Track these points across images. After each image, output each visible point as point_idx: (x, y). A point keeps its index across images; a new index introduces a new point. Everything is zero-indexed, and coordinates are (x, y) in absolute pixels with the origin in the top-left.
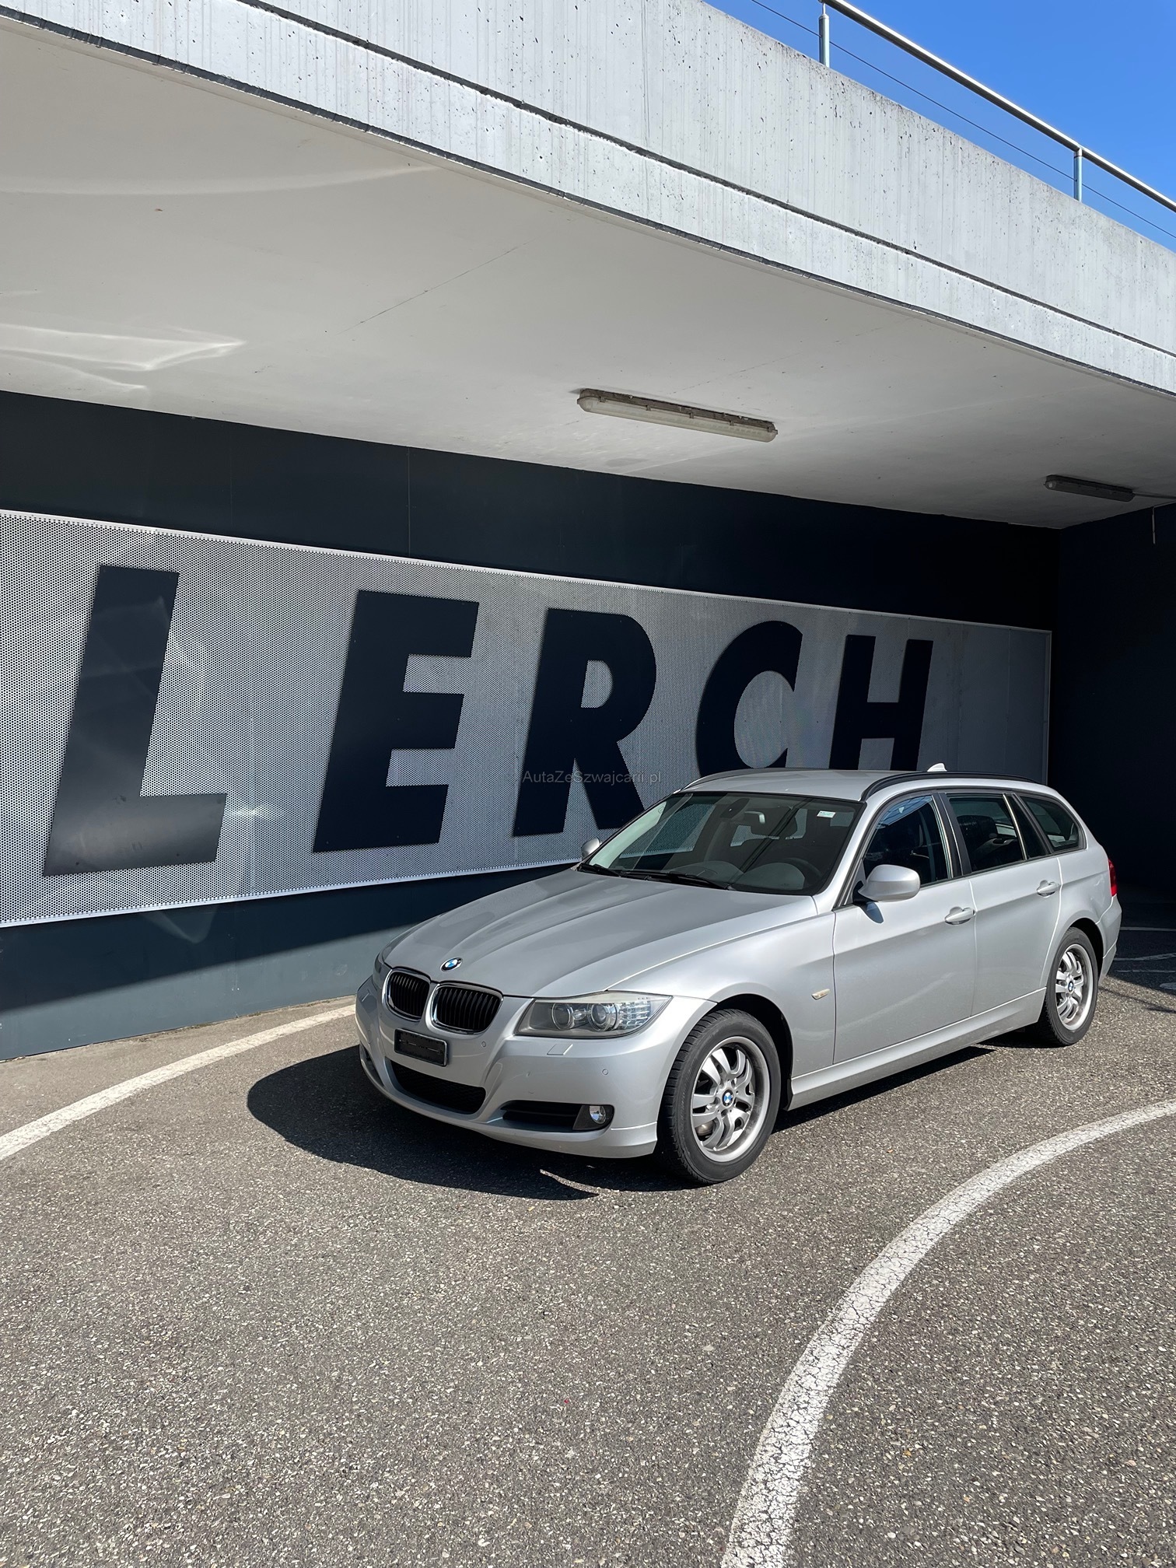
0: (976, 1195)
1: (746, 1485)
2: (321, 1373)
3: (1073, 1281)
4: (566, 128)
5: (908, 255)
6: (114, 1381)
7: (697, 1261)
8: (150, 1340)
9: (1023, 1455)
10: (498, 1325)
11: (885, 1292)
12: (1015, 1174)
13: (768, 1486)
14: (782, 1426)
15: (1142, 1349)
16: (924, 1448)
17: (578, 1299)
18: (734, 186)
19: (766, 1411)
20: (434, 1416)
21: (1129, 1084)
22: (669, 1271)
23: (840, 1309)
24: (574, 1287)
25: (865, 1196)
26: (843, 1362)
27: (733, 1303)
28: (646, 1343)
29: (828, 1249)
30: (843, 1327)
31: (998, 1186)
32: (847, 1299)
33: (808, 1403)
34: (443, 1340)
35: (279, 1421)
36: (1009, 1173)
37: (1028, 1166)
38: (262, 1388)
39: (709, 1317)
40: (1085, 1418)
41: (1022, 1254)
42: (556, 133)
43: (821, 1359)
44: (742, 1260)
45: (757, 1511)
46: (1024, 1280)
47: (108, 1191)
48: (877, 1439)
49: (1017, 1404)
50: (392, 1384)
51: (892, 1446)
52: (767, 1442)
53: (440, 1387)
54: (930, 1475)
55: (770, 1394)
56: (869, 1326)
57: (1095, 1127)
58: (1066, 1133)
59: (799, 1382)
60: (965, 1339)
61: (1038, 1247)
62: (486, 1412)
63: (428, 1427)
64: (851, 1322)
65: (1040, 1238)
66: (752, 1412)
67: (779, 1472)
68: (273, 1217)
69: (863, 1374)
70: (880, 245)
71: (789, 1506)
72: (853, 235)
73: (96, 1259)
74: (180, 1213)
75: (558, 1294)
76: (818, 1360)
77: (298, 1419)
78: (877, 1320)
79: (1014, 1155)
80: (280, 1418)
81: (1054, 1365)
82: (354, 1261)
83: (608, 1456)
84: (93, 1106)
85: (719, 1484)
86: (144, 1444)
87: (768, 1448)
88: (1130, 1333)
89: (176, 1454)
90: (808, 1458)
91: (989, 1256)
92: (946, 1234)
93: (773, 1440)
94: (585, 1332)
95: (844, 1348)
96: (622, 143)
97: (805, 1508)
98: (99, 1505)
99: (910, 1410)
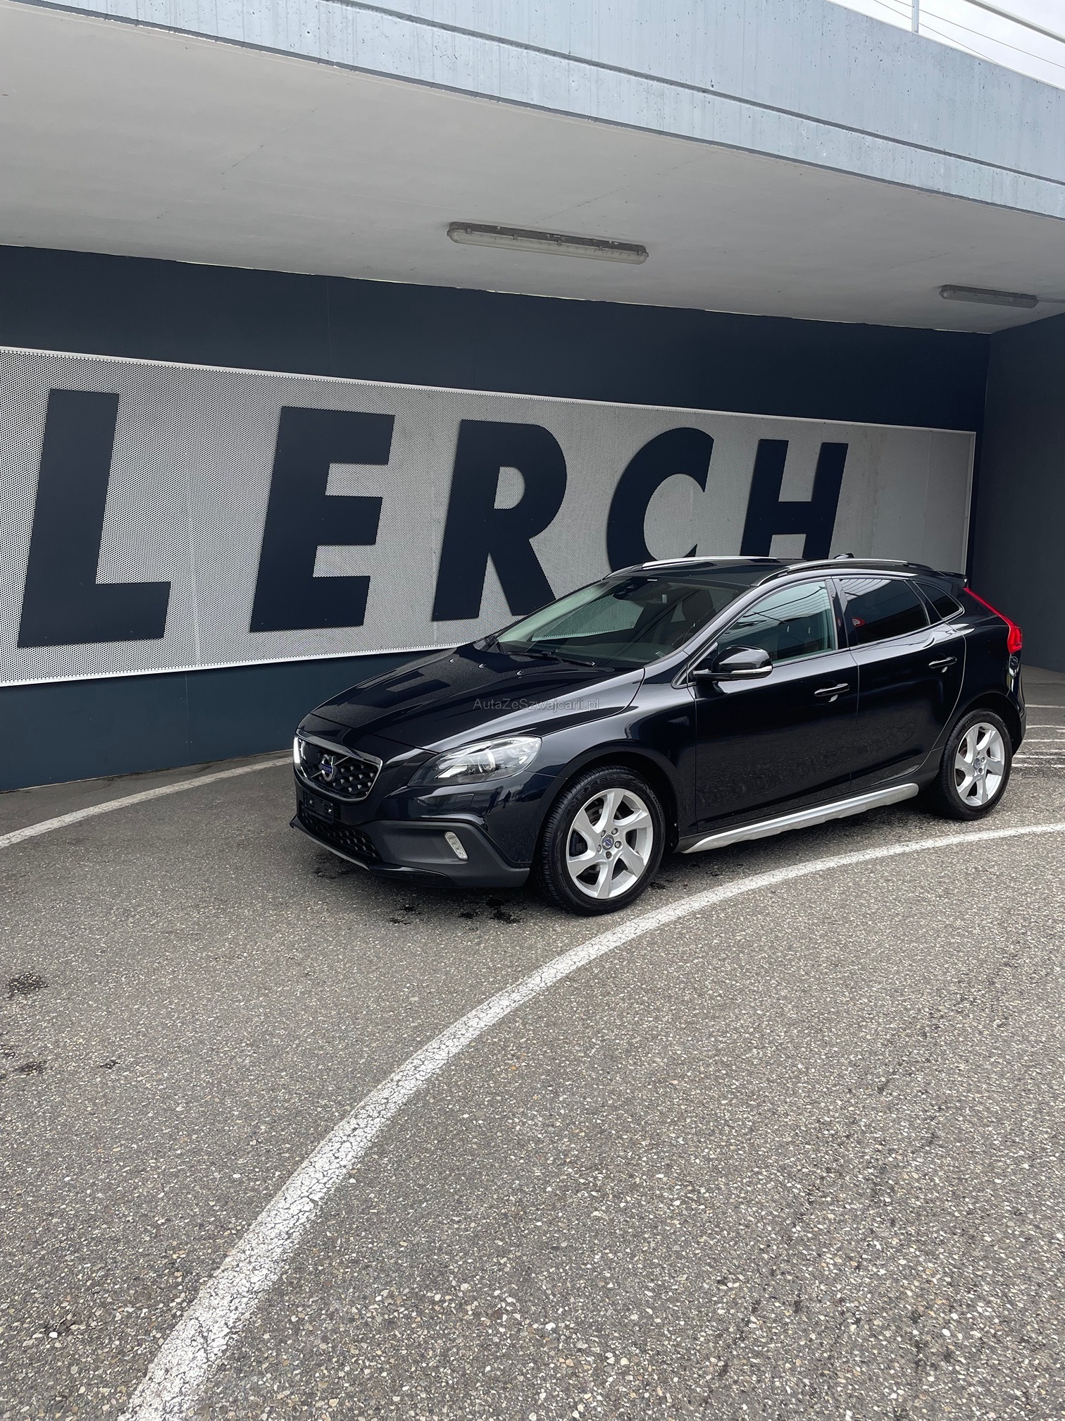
0: (696, 905)
1: (384, 1082)
2: (127, 1006)
3: (727, 965)
4: (334, 5)
5: (705, 94)
9: (597, 1073)
11: (572, 967)
13: (399, 1083)
14: (433, 1048)
16: (528, 1065)
17: (340, 965)
23: (529, 977)
27: (452, 971)
28: (371, 995)
30: (524, 988)
31: (719, 899)
32: (541, 970)
33: (464, 1035)
36: (735, 890)
37: (756, 885)
40: (663, 1051)
41: (700, 945)
42: (322, 10)
45: (381, 1098)
46: (688, 963)
48: (497, 1059)
49: (618, 1042)
50: (173, 1014)
51: (505, 1063)
52: (417, 1057)
53: (205, 1017)
54: (520, 1082)
55: (440, 1029)
56: (544, 988)
58: (807, 863)
59: (466, 1022)
61: (717, 941)
64: (533, 986)
65: (724, 935)
66: (419, 1039)
67: (413, 1075)
69: (517, 1019)
70: (673, 87)
71: (406, 1096)
72: (643, 80)
76: (491, 1008)
78: (553, 985)
79: (750, 878)
87: (415, 1061)
90: (441, 1067)
91: (673, 946)
92: (650, 930)
93: (423, 1057)
95: (515, 1002)
97: (418, 1096)
99: (535, 1042)
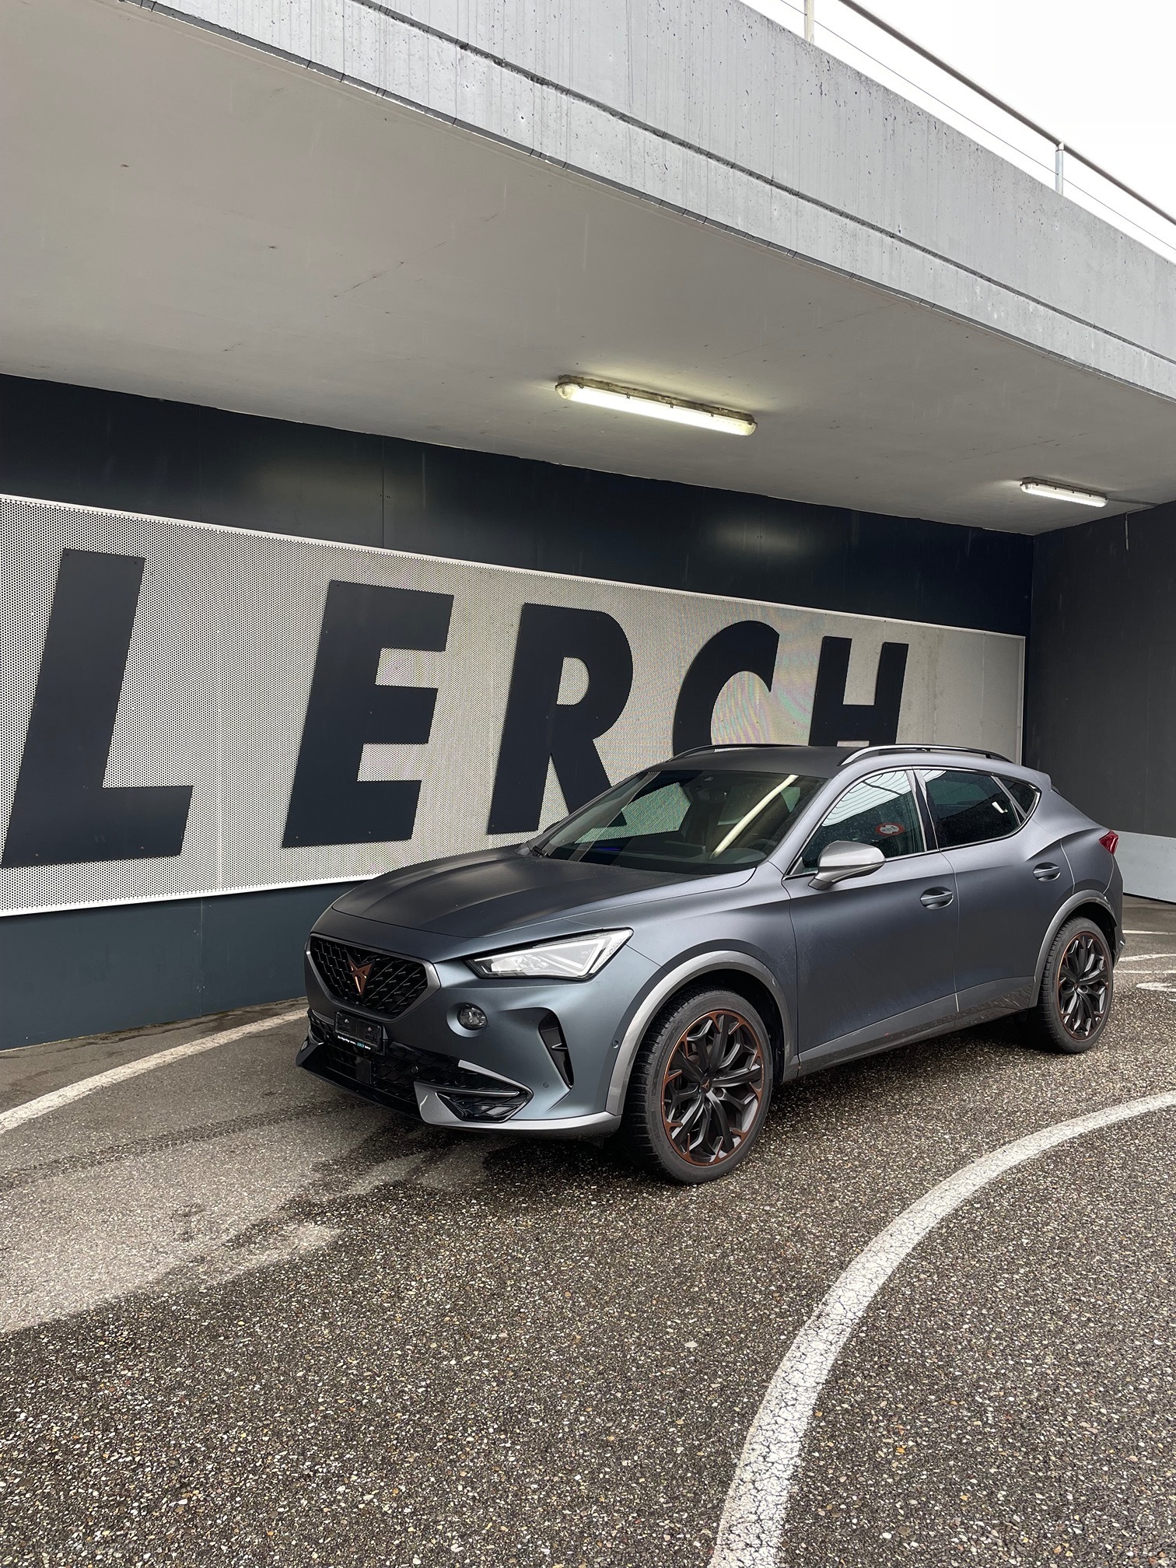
0: (963, 1190)
1: (733, 1485)
2: (284, 1373)
3: (1064, 1274)
4: (549, 90)
5: (892, 239)
6: (66, 1383)
7: (678, 1256)
8: (104, 1341)
9: (1020, 1450)
10: (472, 1323)
11: (872, 1287)
12: (1002, 1169)
13: (756, 1485)
14: (769, 1424)
15: (1137, 1343)
16: (918, 1445)
17: (557, 1295)
18: (718, 159)
19: (753, 1409)
20: (404, 1417)
21: (1111, 1080)
22: (649, 1266)
23: (825, 1304)
24: (552, 1284)
25: (849, 1191)
26: (831, 1358)
27: (716, 1299)
28: (626, 1340)
29: (813, 1243)
30: (830, 1322)
31: (984, 1180)
32: (834, 1294)
33: (796, 1400)
34: (414, 1339)
35: (241, 1423)
36: (994, 1168)
37: (1013, 1160)
38: (223, 1389)
39: (692, 1313)
40: (1082, 1411)
41: (1010, 1247)
42: (538, 94)
43: (808, 1354)
44: (724, 1255)
45: (746, 1512)
46: (1013, 1273)
47: (65, 1189)
48: (868, 1436)
49: (1012, 1399)
50: (360, 1384)
51: (884, 1443)
52: (754, 1440)
53: (410, 1387)
54: (925, 1472)
55: (757, 1391)
56: (857, 1321)
57: (1079, 1122)
58: (1049, 1128)
59: (786, 1378)
60: (956, 1333)
61: (1027, 1241)
62: (459, 1412)
63: (398, 1428)
64: (839, 1317)
65: (1028, 1232)
66: (737, 1409)
67: (767, 1471)
68: (237, 1215)
69: (852, 1370)
70: (864, 228)
71: (779, 1507)
72: (838, 216)
73: (49, 1259)
74: (139, 1211)
75: (534, 1291)
76: (806, 1355)
77: (261, 1421)
78: (865, 1315)
79: (999, 1150)
80: (242, 1421)
81: (1048, 1360)
82: (321, 1258)
83: (587, 1456)
84: (51, 1104)
85: (705, 1485)
86: (96, 1448)
87: (755, 1446)
88: (1124, 1326)
89: (130, 1458)
90: (800, 1455)
91: (978, 1250)
92: (933, 1228)
93: (762, 1438)
94: (562, 1329)
95: (832, 1344)
96: (605, 108)
98: (46, 1512)
99: (902, 1406)
